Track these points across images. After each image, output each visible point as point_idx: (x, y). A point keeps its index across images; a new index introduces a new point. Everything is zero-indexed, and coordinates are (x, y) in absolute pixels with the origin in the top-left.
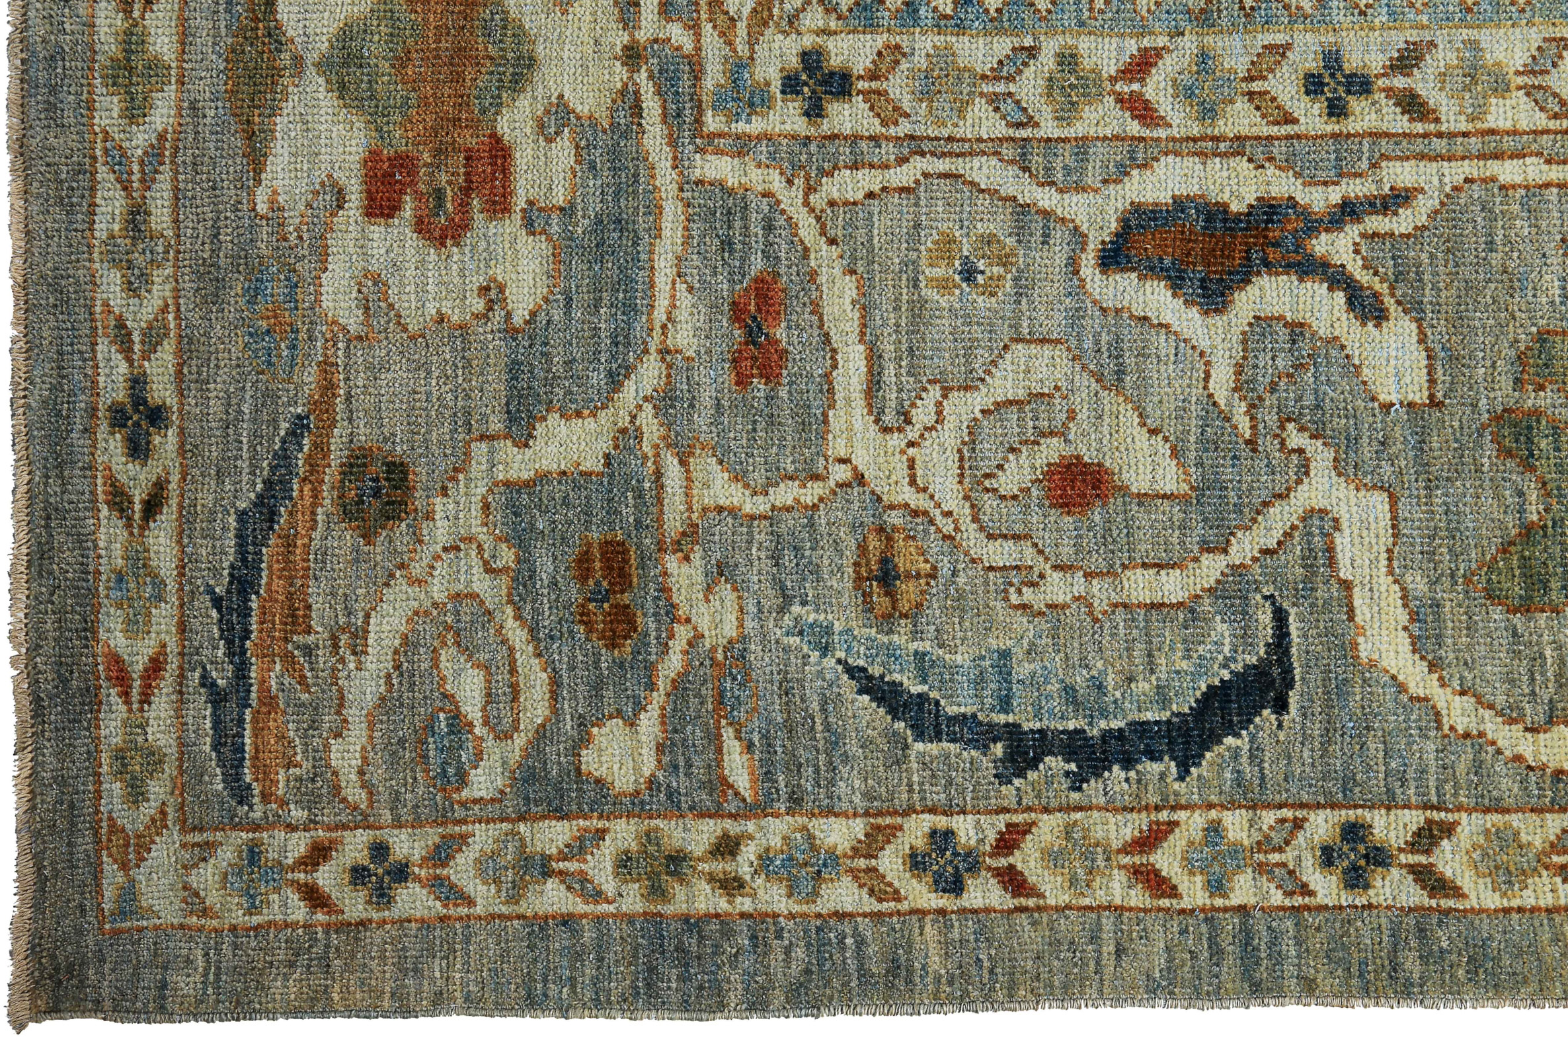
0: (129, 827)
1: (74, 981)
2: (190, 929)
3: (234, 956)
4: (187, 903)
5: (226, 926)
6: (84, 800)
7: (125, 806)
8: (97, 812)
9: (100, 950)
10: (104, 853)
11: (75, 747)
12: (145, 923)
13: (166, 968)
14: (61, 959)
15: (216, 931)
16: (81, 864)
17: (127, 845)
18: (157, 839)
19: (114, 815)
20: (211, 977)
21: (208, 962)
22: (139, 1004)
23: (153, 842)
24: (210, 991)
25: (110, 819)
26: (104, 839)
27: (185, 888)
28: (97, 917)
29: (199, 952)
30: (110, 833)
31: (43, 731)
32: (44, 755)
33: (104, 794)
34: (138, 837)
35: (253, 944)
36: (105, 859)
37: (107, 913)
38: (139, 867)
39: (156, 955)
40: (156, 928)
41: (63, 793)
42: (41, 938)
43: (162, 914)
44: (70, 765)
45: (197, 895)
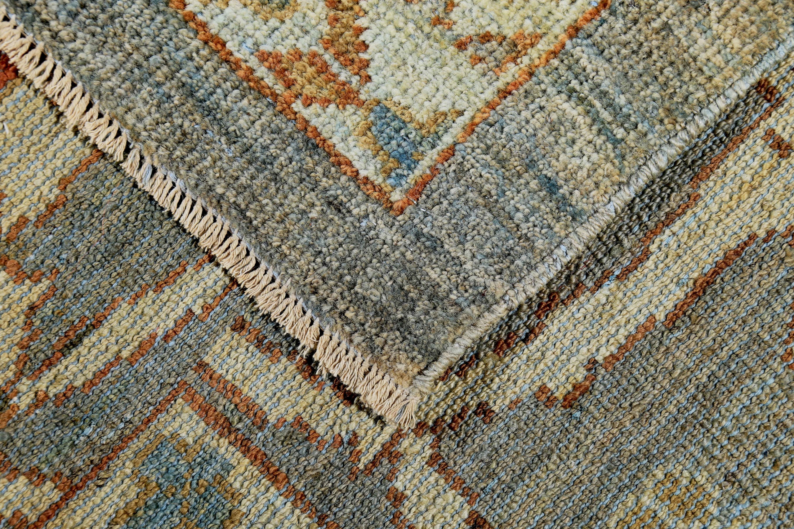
0: (303, 45)
1: (422, 305)
2: (517, 85)
3: (609, 60)
4: (481, 60)
5: (563, 37)
6: (198, 69)
7: (273, 22)
8: (235, 66)
9: (418, 235)
10: (297, 106)
11: (121, 15)
12: (448, 139)
13: (531, 165)
14: (375, 294)
15: (555, 54)
16: (272, 150)
17: (324, 69)
18: (363, 22)
19: (267, 48)
20: (606, 115)
21: (582, 100)
22: (540, 244)
23: (360, 31)
24: (620, 133)
25: (263, 57)
26: (279, 88)
27: (461, 46)
28: (368, 198)
29: (560, 99)
30: (281, 73)
31: (55, 36)
32: (85, 63)
33: (225, 35)
34: (329, 43)
35: (619, 25)
36: (306, 113)
37: (379, 180)
38: (369, 78)
39: (502, 162)
40: (470, 128)
41: (159, 85)
42: (315, 292)
43: (461, 105)
44: (135, 41)
45: (486, 38)
